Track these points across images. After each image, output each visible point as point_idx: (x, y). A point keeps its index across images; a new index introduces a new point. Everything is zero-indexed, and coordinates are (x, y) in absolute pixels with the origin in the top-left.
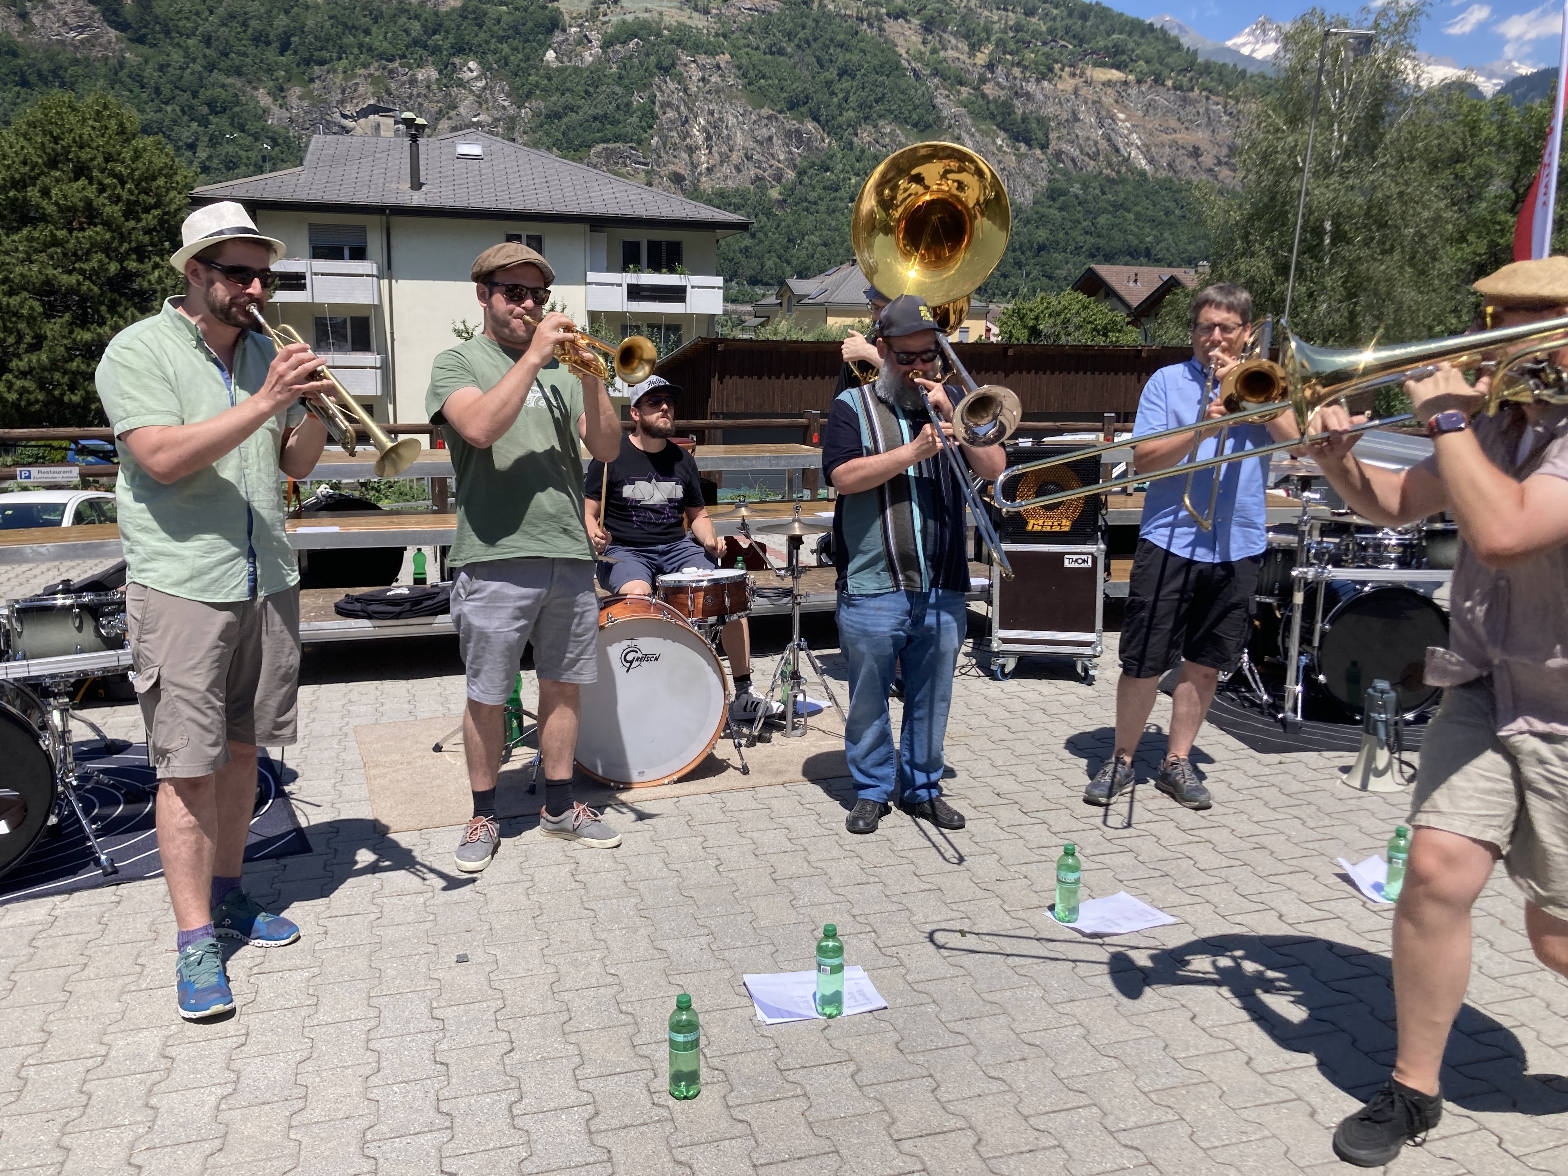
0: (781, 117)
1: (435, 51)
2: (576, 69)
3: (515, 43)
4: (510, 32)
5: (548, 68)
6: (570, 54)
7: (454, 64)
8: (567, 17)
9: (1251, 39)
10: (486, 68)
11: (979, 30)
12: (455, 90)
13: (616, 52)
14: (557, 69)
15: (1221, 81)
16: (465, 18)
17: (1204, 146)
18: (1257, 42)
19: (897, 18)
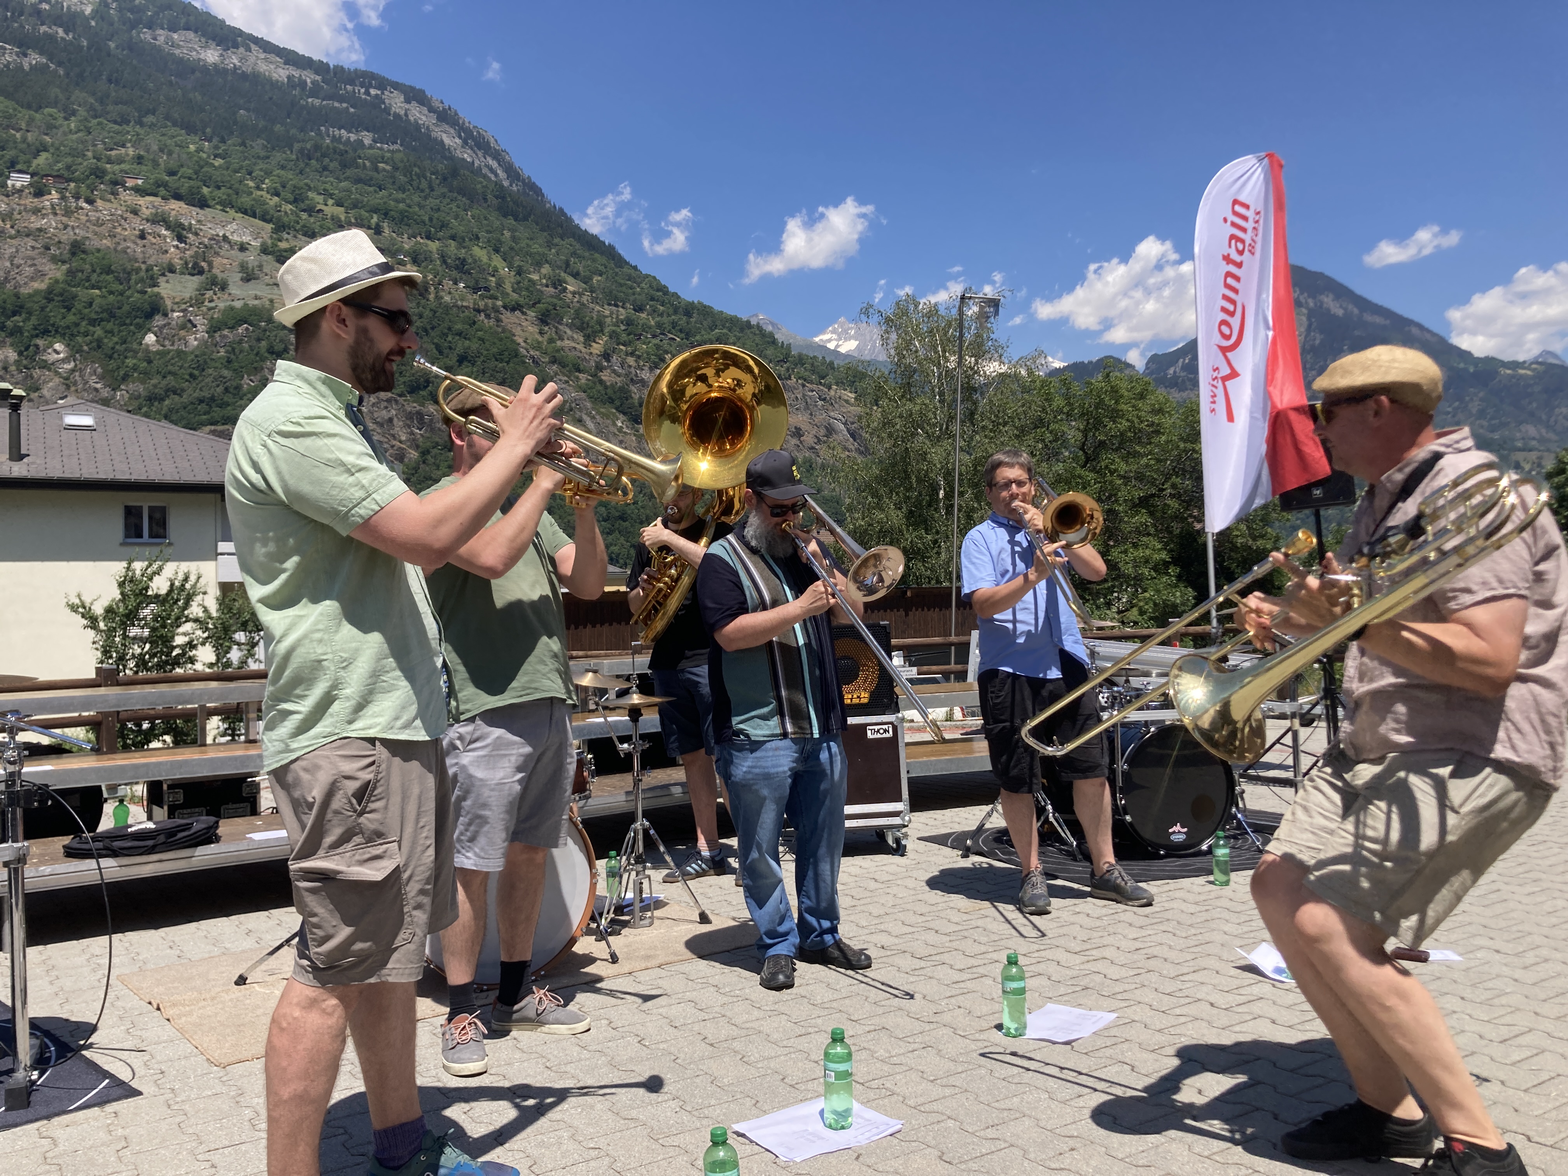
0: (401, 400)
1: (16, 332)
2: (180, 353)
3: (109, 326)
4: (105, 315)
5: (147, 351)
6: (172, 339)
7: (37, 346)
8: (169, 303)
9: (834, 336)
10: (74, 351)
11: (592, 323)
12: (37, 373)
13: (223, 337)
14: (158, 352)
15: (813, 372)
16: (50, 300)
17: (804, 427)
18: (840, 339)
19: (513, 310)
